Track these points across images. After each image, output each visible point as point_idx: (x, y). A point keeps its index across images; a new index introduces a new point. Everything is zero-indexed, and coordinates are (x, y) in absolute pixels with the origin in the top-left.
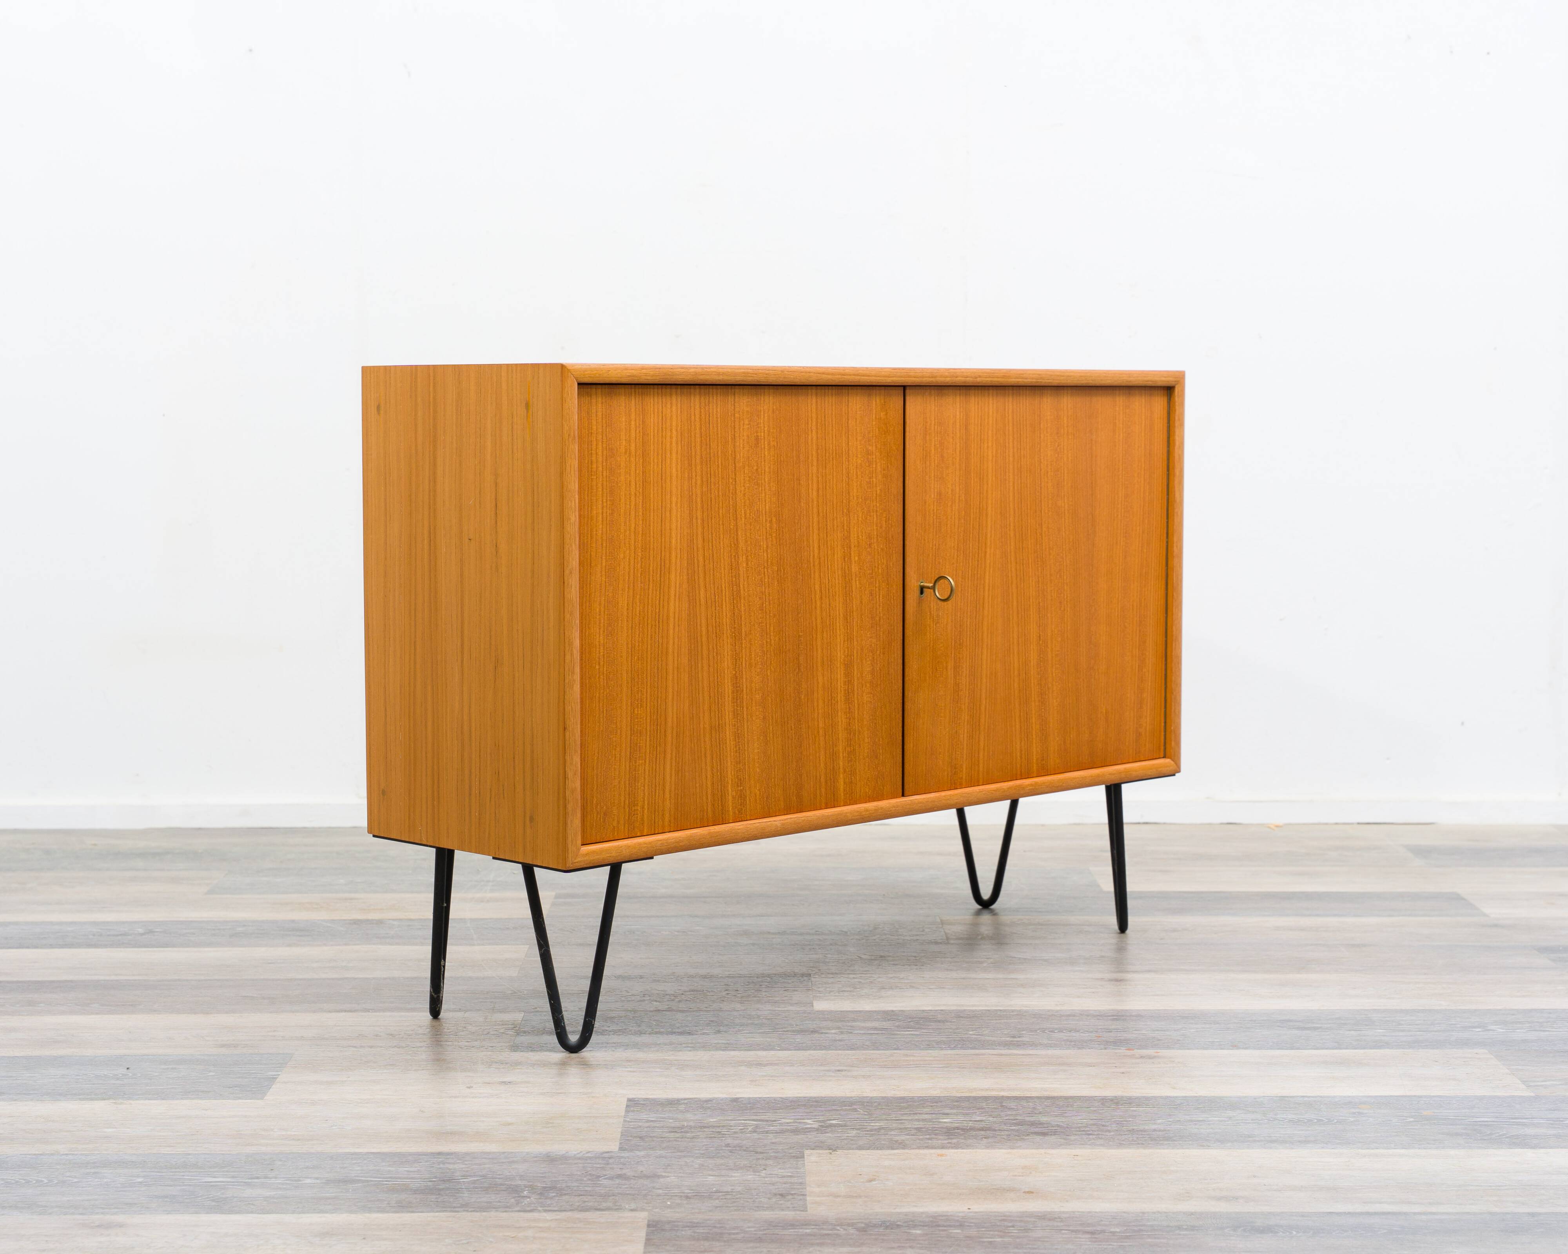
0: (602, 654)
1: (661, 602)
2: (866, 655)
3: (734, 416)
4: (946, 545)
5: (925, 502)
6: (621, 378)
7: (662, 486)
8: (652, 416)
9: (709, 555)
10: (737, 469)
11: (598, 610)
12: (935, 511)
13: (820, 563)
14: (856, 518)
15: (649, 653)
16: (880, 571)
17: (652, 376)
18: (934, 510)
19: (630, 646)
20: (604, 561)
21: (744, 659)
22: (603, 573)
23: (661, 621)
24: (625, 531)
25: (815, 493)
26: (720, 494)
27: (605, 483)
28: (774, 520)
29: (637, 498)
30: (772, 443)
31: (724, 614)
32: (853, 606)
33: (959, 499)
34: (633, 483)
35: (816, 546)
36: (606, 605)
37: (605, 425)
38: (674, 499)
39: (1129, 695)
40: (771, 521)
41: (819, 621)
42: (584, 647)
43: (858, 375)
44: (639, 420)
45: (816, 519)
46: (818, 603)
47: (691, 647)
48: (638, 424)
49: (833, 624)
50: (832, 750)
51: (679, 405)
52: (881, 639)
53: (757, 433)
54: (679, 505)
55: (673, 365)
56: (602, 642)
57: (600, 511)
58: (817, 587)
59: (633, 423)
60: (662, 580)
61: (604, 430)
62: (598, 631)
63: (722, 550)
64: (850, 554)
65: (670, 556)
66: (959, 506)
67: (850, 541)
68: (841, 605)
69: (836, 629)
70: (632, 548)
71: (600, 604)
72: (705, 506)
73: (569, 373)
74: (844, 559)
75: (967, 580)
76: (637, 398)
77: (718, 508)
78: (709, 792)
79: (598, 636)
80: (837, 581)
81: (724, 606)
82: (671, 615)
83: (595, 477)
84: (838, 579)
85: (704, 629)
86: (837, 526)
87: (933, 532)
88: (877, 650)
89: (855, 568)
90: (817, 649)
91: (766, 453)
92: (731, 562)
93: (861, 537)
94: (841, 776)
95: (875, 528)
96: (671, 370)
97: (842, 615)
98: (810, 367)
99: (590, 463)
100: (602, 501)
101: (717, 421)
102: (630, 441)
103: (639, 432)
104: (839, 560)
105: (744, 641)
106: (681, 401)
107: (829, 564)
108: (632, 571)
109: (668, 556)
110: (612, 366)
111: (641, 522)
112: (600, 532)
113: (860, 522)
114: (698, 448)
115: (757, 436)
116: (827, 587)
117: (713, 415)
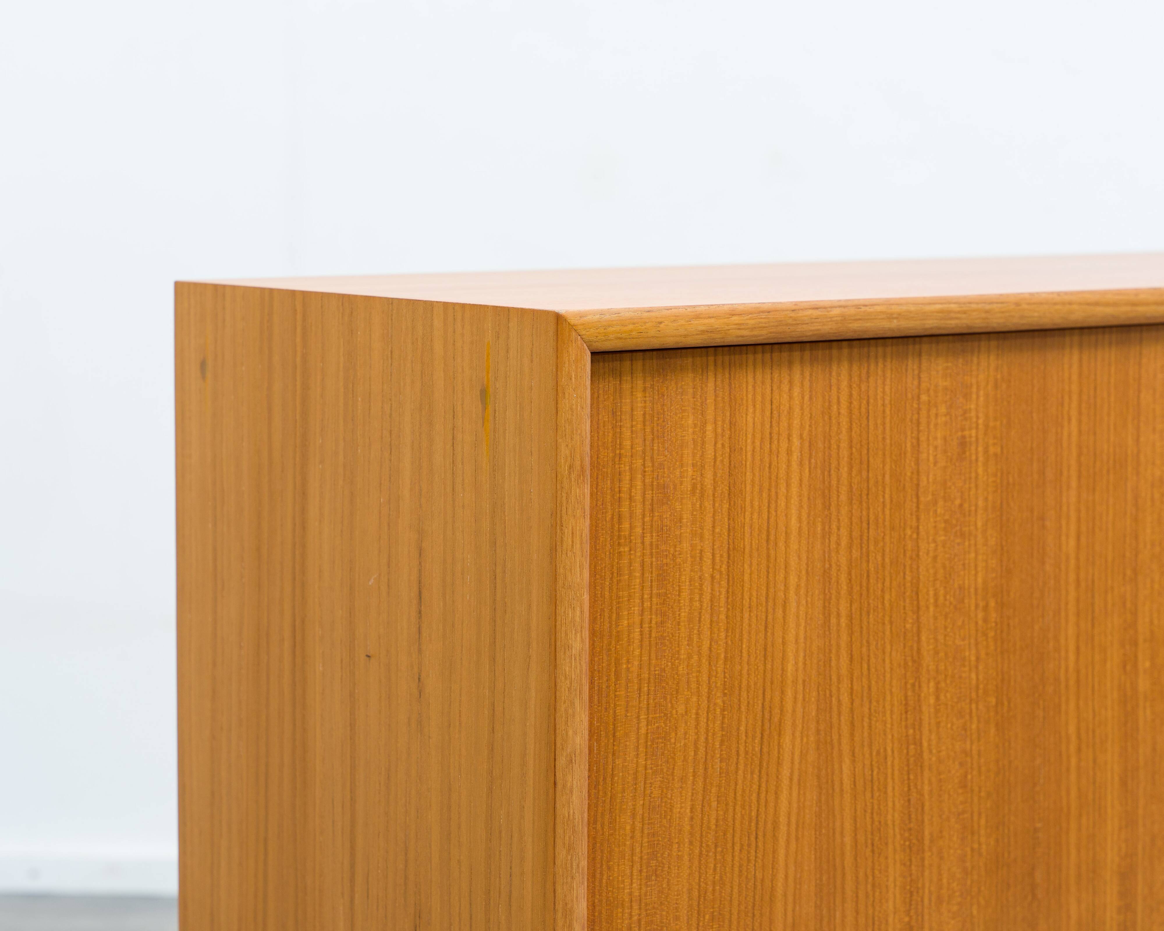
0: (635, 918)
1: (763, 796)
3: (919, 398)
6: (685, 336)
7: (768, 556)
8: (751, 410)
9: (863, 687)
10: (922, 507)
11: (628, 827)
13: (1078, 681)
14: (1148, 585)
15: (735, 903)
17: (753, 329)
19: (696, 894)
20: (643, 723)
21: (927, 891)
22: (642, 749)
23: (760, 834)
24: (690, 657)
25: (1072, 543)
26: (887, 560)
27: (647, 560)
28: (992, 604)
29: (716, 586)
30: (992, 450)
31: (890, 804)
32: (1138, 760)
34: (708, 555)
35: (1072, 647)
36: (646, 815)
37: (649, 437)
38: (793, 580)
40: (986, 608)
41: (1073, 793)
42: (597, 908)
44: (723, 421)
45: (1072, 595)
46: (1074, 761)
47: (821, 880)
48: (719, 430)
49: (1100, 798)
51: (807, 383)
53: (963, 430)
54: (802, 591)
55: (796, 304)
56: (637, 894)
57: (637, 619)
58: (1072, 729)
59: (709, 428)
60: (765, 750)
61: (648, 448)
62: (628, 872)
63: (888, 676)
64: (1136, 657)
65: (782, 700)
67: (1137, 631)
68: (1116, 759)
69: (1106, 807)
70: (704, 690)
71: (633, 816)
72: (856, 589)
73: (574, 333)
74: (1124, 667)
76: (719, 376)
77: (883, 590)
79: (627, 881)
80: (1110, 713)
81: (890, 789)
82: (783, 819)
83: (627, 549)
84: (1113, 709)
85: (848, 840)
86: (1113, 605)
89: (1143, 684)
90: (1068, 852)
91: (980, 471)
92: (906, 697)
96: (793, 314)
97: (1117, 779)
98: (1072, 293)
99: (616, 520)
100: (642, 599)
101: (884, 411)
102: (703, 467)
103: (723, 445)
104: (1115, 670)
105: (927, 854)
106: (811, 375)
107: (1096, 680)
108: (702, 739)
109: (777, 699)
110: (665, 312)
111: (723, 635)
112: (636, 663)
114: (844, 471)
115: (964, 437)
116: (1091, 726)
117: (876, 399)
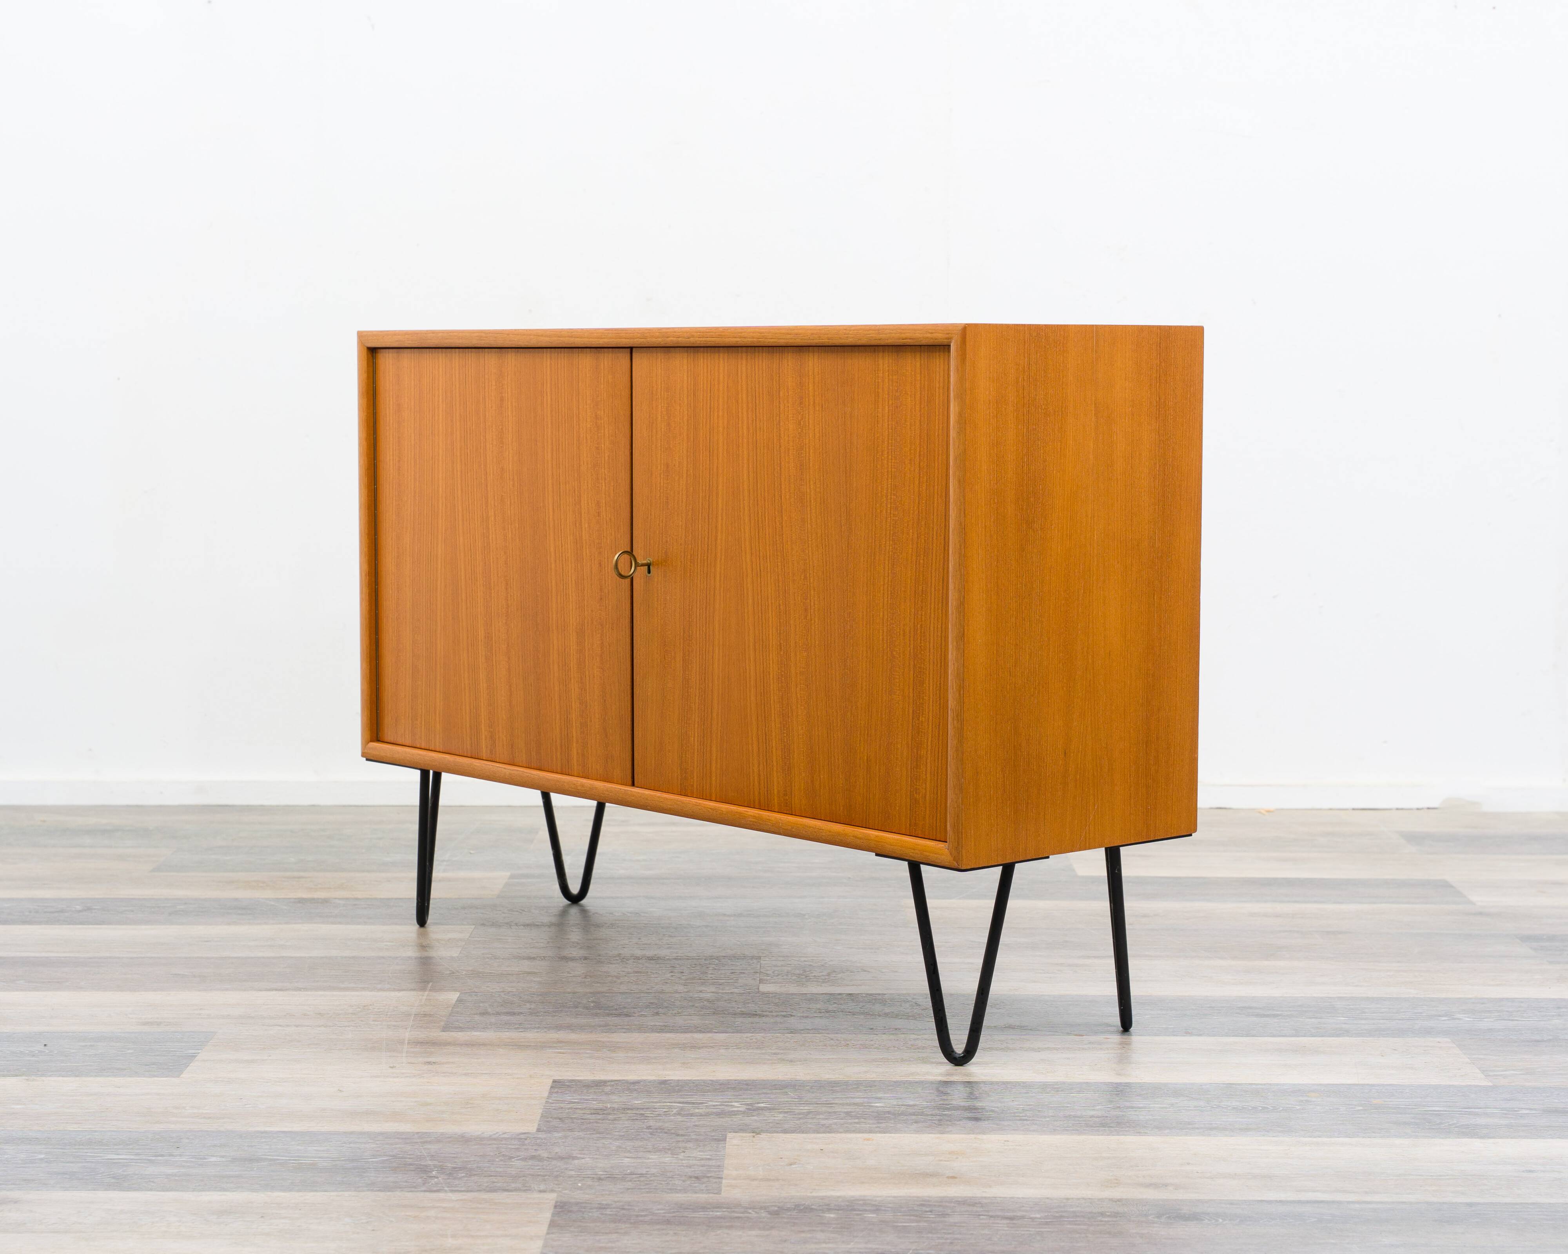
1: (432, 543)
2: (596, 627)
4: (672, 522)
5: (652, 474)
7: (432, 441)
9: (466, 506)
10: (486, 427)
12: (662, 484)
13: (554, 526)
14: (586, 484)
15: (424, 587)
18: (660, 483)
19: (412, 578)
21: (493, 608)
23: (432, 559)
24: (408, 477)
25: (550, 455)
26: (474, 450)
27: (395, 434)
28: (516, 478)
29: (416, 449)
30: (514, 404)
31: (478, 563)
32: (584, 575)
33: (687, 473)
34: (413, 436)
35: (551, 507)
36: (396, 539)
37: (395, 384)
38: (441, 452)
39: (899, 746)
40: (513, 480)
41: (554, 582)
44: (417, 380)
45: (550, 482)
46: (553, 566)
47: (453, 589)
48: (416, 383)
49: (566, 589)
50: (566, 716)
52: (610, 613)
53: (502, 393)
54: (444, 457)
58: (552, 549)
60: (433, 523)
63: (476, 503)
64: (581, 520)
66: (687, 481)
67: (581, 507)
68: (573, 571)
69: (569, 595)
70: (413, 492)
72: (463, 460)
74: (576, 524)
77: (473, 462)
78: (468, 725)
80: (569, 546)
81: (477, 555)
82: (439, 556)
84: (571, 544)
85: (463, 574)
86: (569, 491)
87: (660, 506)
88: (606, 624)
89: (584, 535)
90: (552, 611)
91: (509, 414)
92: (483, 515)
93: (590, 504)
94: (575, 744)
95: (604, 496)
97: (573, 582)
102: (411, 398)
103: (417, 390)
104: (571, 524)
105: (493, 591)
107: (562, 527)
108: (413, 512)
109: (436, 503)
113: (589, 489)
114: (458, 405)
115: (502, 397)
116: (561, 550)
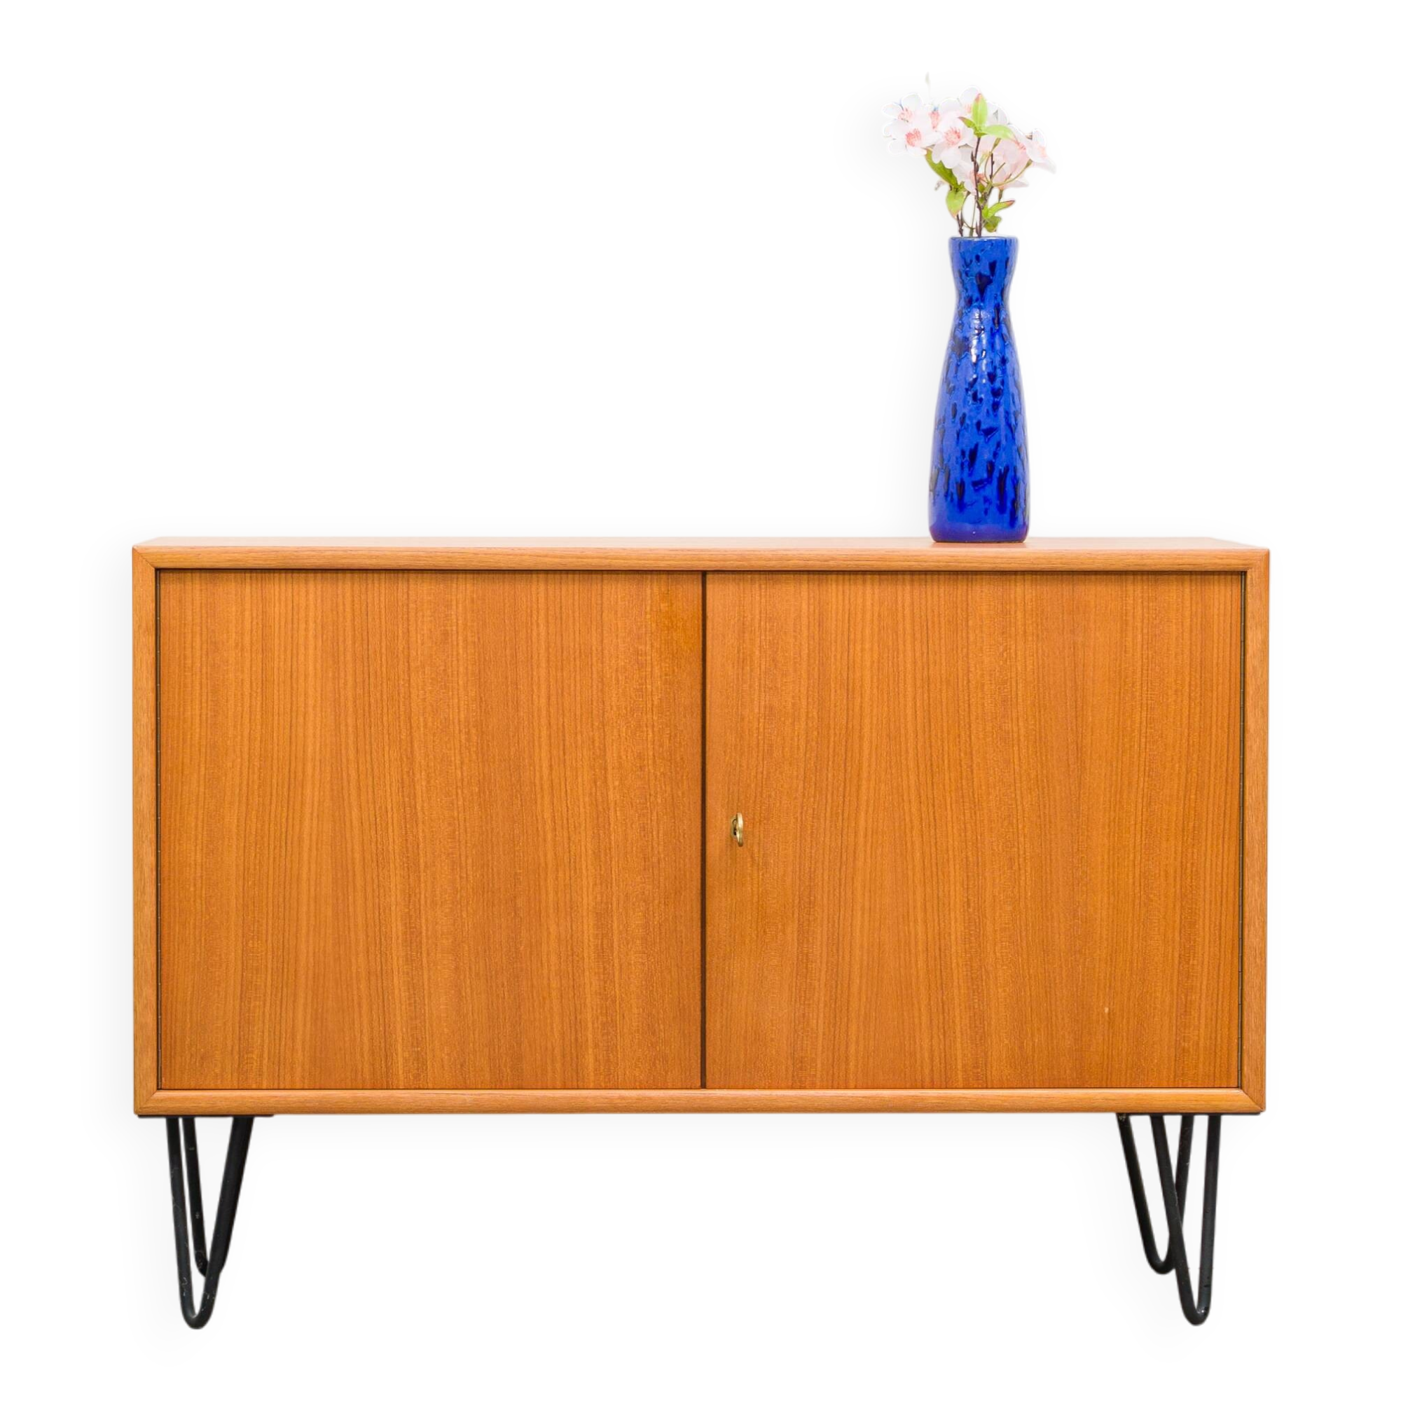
0: (199, 875)
1: (290, 821)
2: (634, 905)
3: (408, 605)
4: (781, 773)
5: (742, 718)
7: (292, 688)
8: (277, 605)
9: (367, 769)
10: (412, 669)
11: (193, 824)
12: (762, 730)
13: (552, 787)
14: (615, 733)
15: (271, 878)
16: (659, 801)
18: (758, 729)
19: (241, 868)
20: (203, 769)
21: (423, 896)
22: (202, 782)
23: (289, 842)
24: (235, 737)
25: (543, 701)
26: (385, 697)
27: (204, 681)
28: (473, 731)
29: (253, 700)
30: (470, 639)
31: (391, 840)
32: (610, 843)
33: (807, 716)
35: (545, 764)
36: (206, 819)
37: (205, 615)
38: (311, 702)
40: (468, 733)
41: (550, 856)
42: (172, 865)
43: (606, 558)
44: (257, 610)
45: (544, 733)
46: (550, 836)
47: (336, 876)
48: (254, 615)
49: (575, 862)
50: (573, 1018)
51: (319, 593)
52: (662, 885)
53: (445, 626)
54: (318, 709)
56: (200, 861)
57: (198, 712)
58: (547, 815)
59: (247, 613)
60: (291, 795)
61: (204, 622)
62: (193, 848)
63: (387, 765)
64: (606, 778)
65: (303, 769)
66: (807, 724)
67: (606, 762)
68: (589, 840)
69: (581, 869)
70: (246, 756)
71: (197, 818)
72: (360, 711)
73: (141, 558)
74: (595, 783)
75: (822, 821)
76: (254, 585)
77: (382, 714)
78: (366, 1048)
79: (193, 854)
80: (582, 810)
81: (390, 830)
82: (306, 836)
83: (190, 674)
84: (585, 808)
85: (357, 856)
86: (583, 743)
87: (758, 756)
88: (654, 900)
89: (613, 796)
90: (547, 891)
91: (461, 651)
92: (402, 779)
93: (624, 757)
94: (590, 1051)
95: (650, 746)
96: (295, 554)
97: (590, 852)
99: (182, 657)
100: (201, 702)
101: (380, 612)
102: (242, 634)
103: (257, 624)
104: (585, 783)
105: (422, 874)
106: (322, 588)
107: (568, 788)
108: (245, 782)
109: (300, 768)
111: (259, 727)
112: (197, 735)
113: (623, 739)
114: (349, 642)
115: (446, 630)
116: (565, 815)
117: (373, 605)
